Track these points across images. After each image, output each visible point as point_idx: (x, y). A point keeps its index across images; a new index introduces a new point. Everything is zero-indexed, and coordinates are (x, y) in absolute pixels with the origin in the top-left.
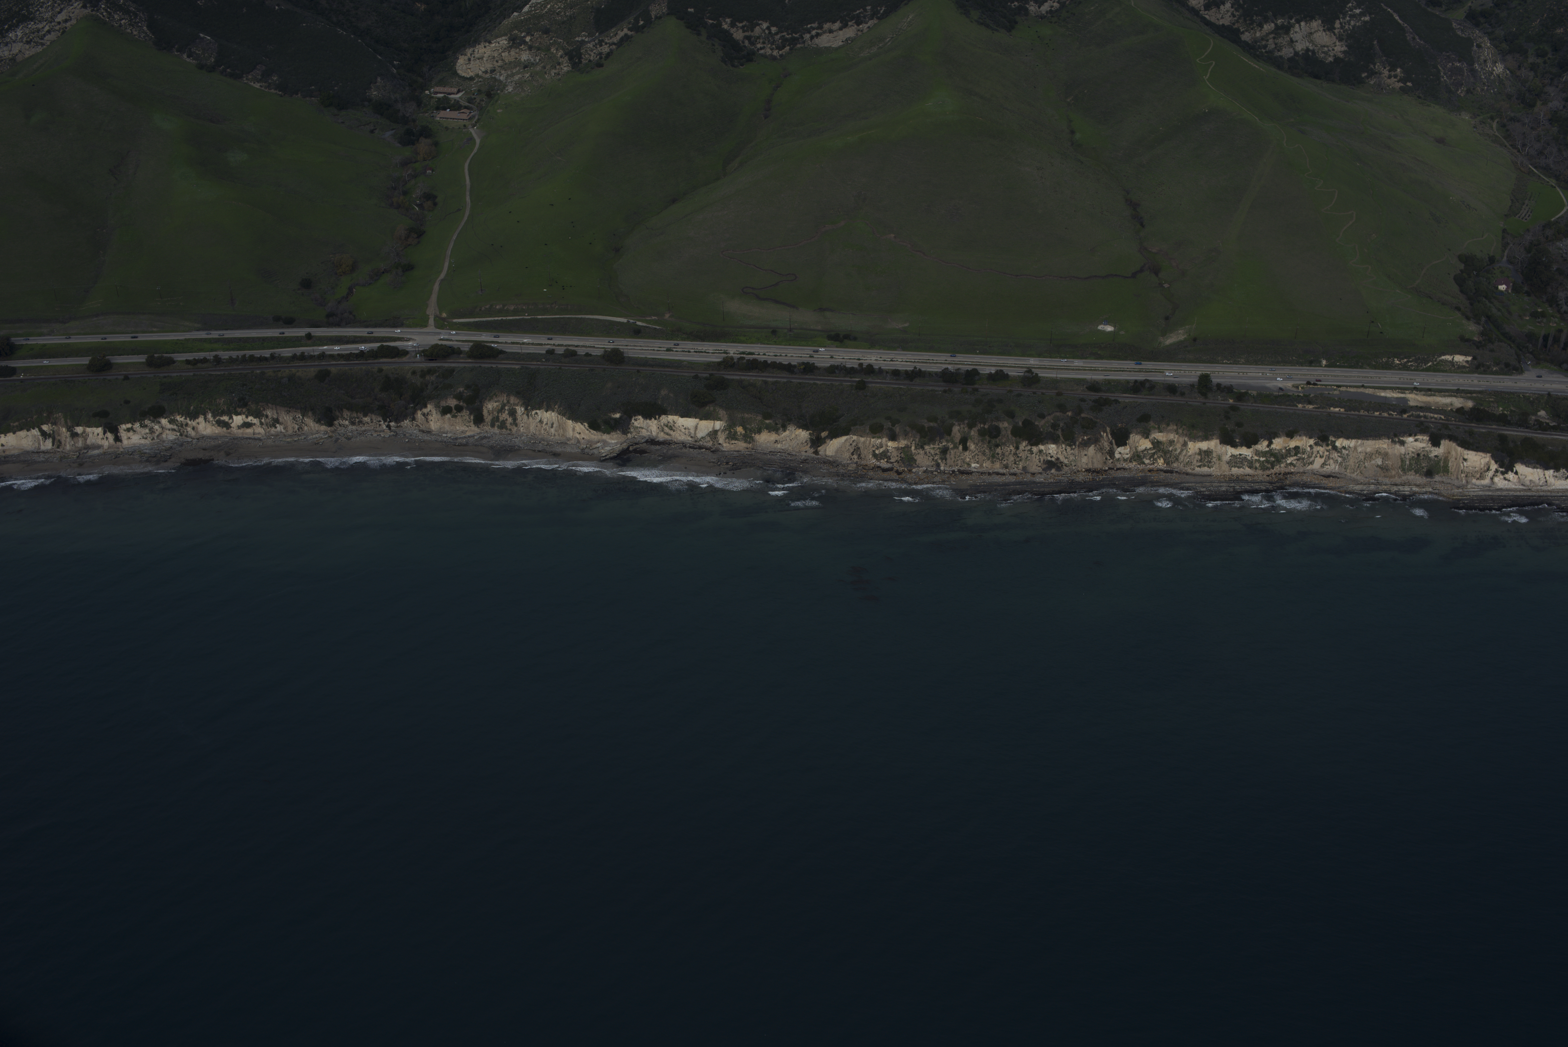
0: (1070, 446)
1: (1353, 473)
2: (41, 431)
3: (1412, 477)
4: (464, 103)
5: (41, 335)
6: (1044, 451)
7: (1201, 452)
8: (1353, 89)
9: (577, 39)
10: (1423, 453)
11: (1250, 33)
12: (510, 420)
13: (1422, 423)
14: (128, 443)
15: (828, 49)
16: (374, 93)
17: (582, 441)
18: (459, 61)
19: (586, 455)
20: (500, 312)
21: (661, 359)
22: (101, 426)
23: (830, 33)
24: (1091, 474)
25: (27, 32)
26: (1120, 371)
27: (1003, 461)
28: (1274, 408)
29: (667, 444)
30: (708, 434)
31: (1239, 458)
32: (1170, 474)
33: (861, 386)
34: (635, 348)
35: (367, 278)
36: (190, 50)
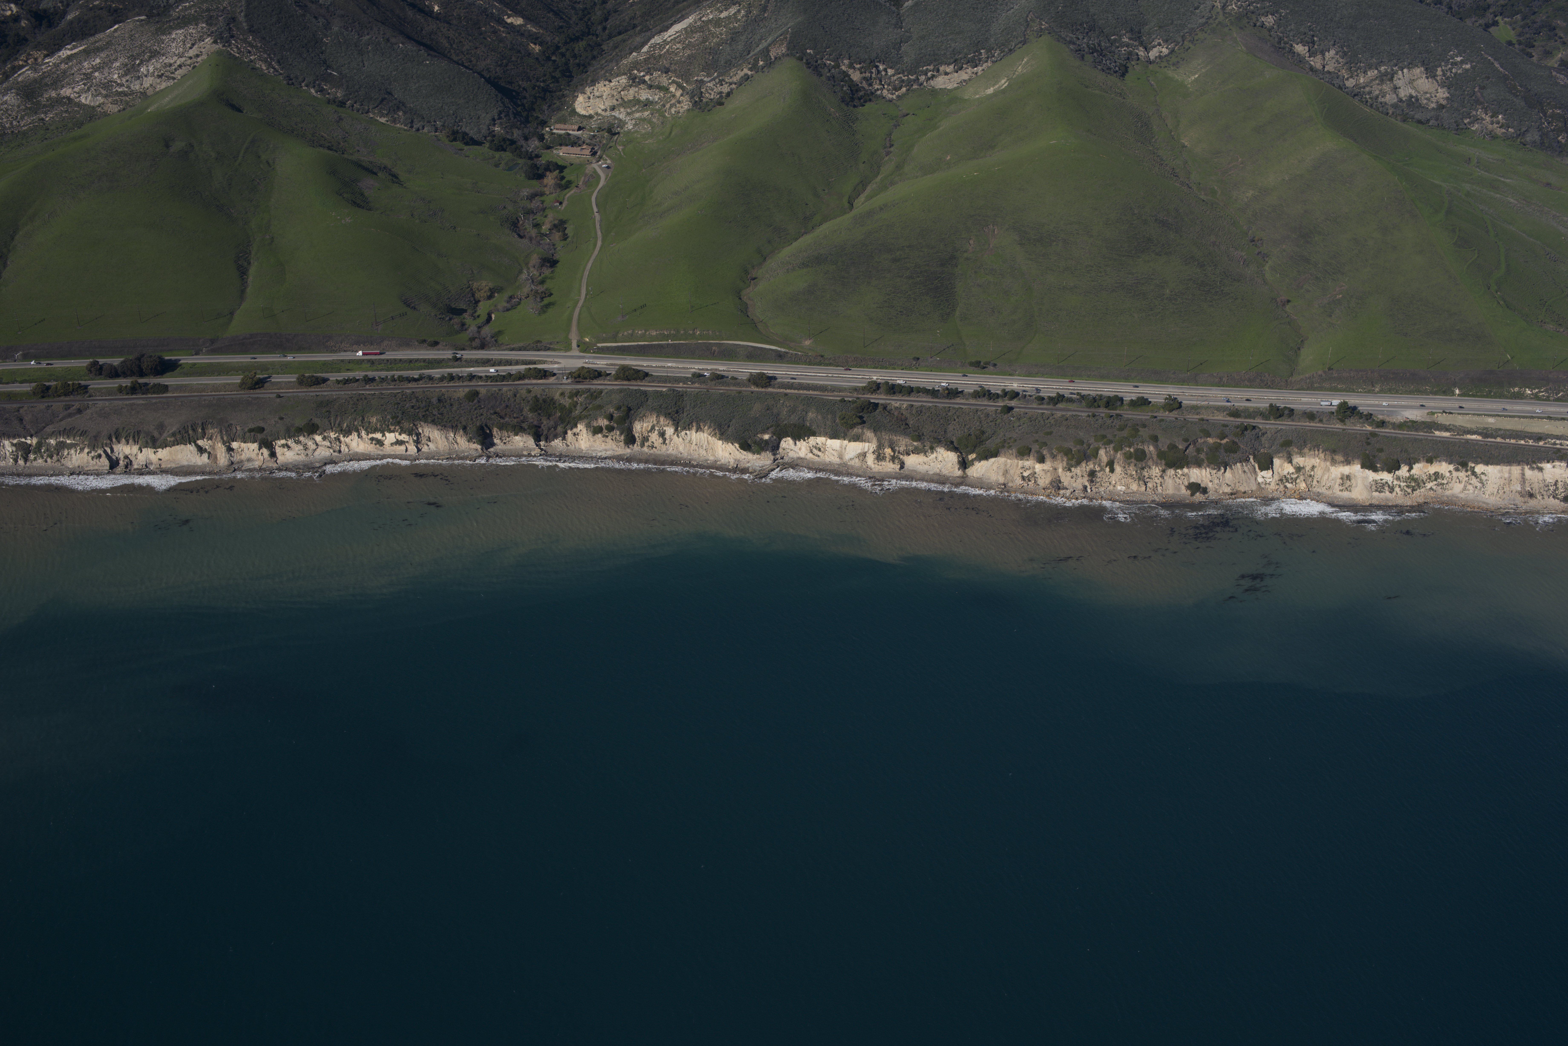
0: (1214, 469)
2: (198, 446)
4: (585, 140)
6: (1189, 475)
7: (1342, 476)
8: (1458, 135)
9: (696, 78)
10: (1561, 479)
11: (1354, 79)
12: (660, 440)
14: (283, 459)
15: (943, 91)
16: (497, 129)
17: (732, 462)
18: (578, 99)
20: (643, 338)
21: (806, 383)
22: (256, 442)
23: (945, 75)
25: (159, 67)
27: (1149, 484)
28: (1412, 434)
29: (816, 466)
30: (857, 455)
31: (1380, 483)
33: (1007, 410)
34: (782, 372)
35: (505, 304)
36: (319, 85)
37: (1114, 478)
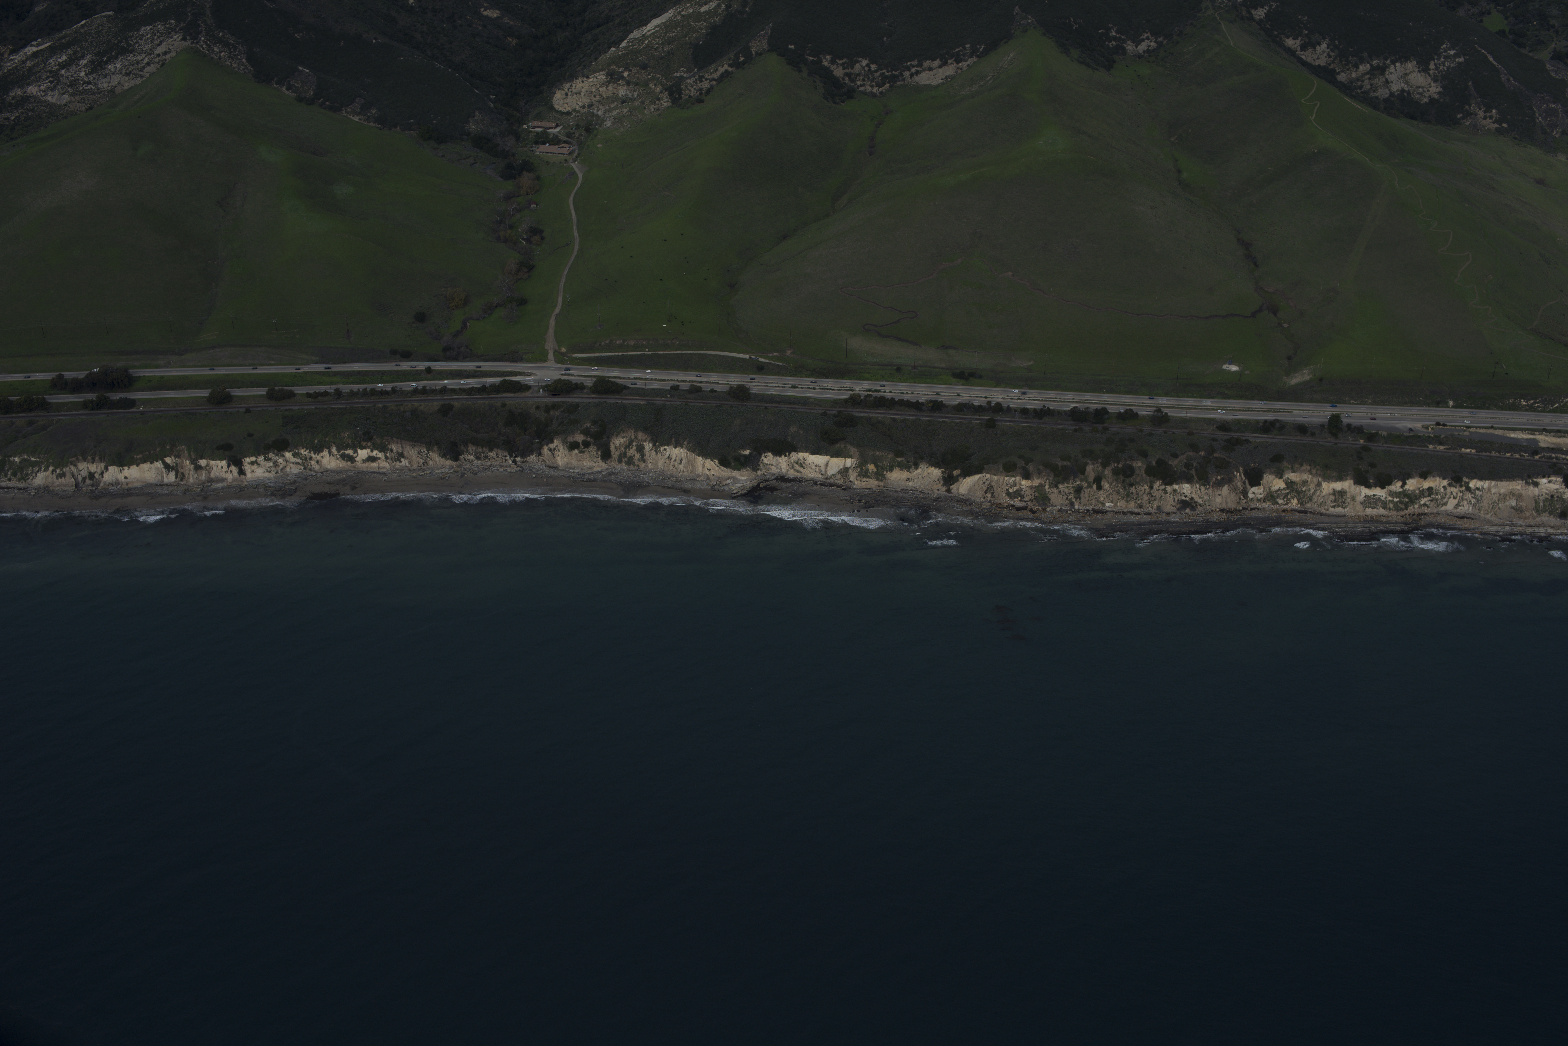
0: (1204, 485)
1: (1487, 514)
2: (165, 463)
3: (1546, 518)
4: (562, 137)
5: (158, 367)
6: (1178, 491)
7: (1334, 492)
8: (1449, 130)
9: (676, 74)
10: (1556, 495)
11: (1345, 73)
12: (638, 456)
13: (1555, 464)
14: (252, 476)
15: (928, 87)
16: (472, 127)
17: (712, 478)
18: (556, 96)
19: (716, 491)
20: (620, 348)
21: (787, 396)
22: (225, 459)
23: (929, 71)
24: (1226, 514)
25: (126, 64)
26: (1249, 410)
27: (1137, 501)
28: (1405, 448)
29: (797, 481)
30: (839, 471)
31: (1373, 498)
32: (1304, 514)
33: (991, 424)
34: (759, 384)
35: (481, 312)
36: (289, 82)
37: (1102, 494)
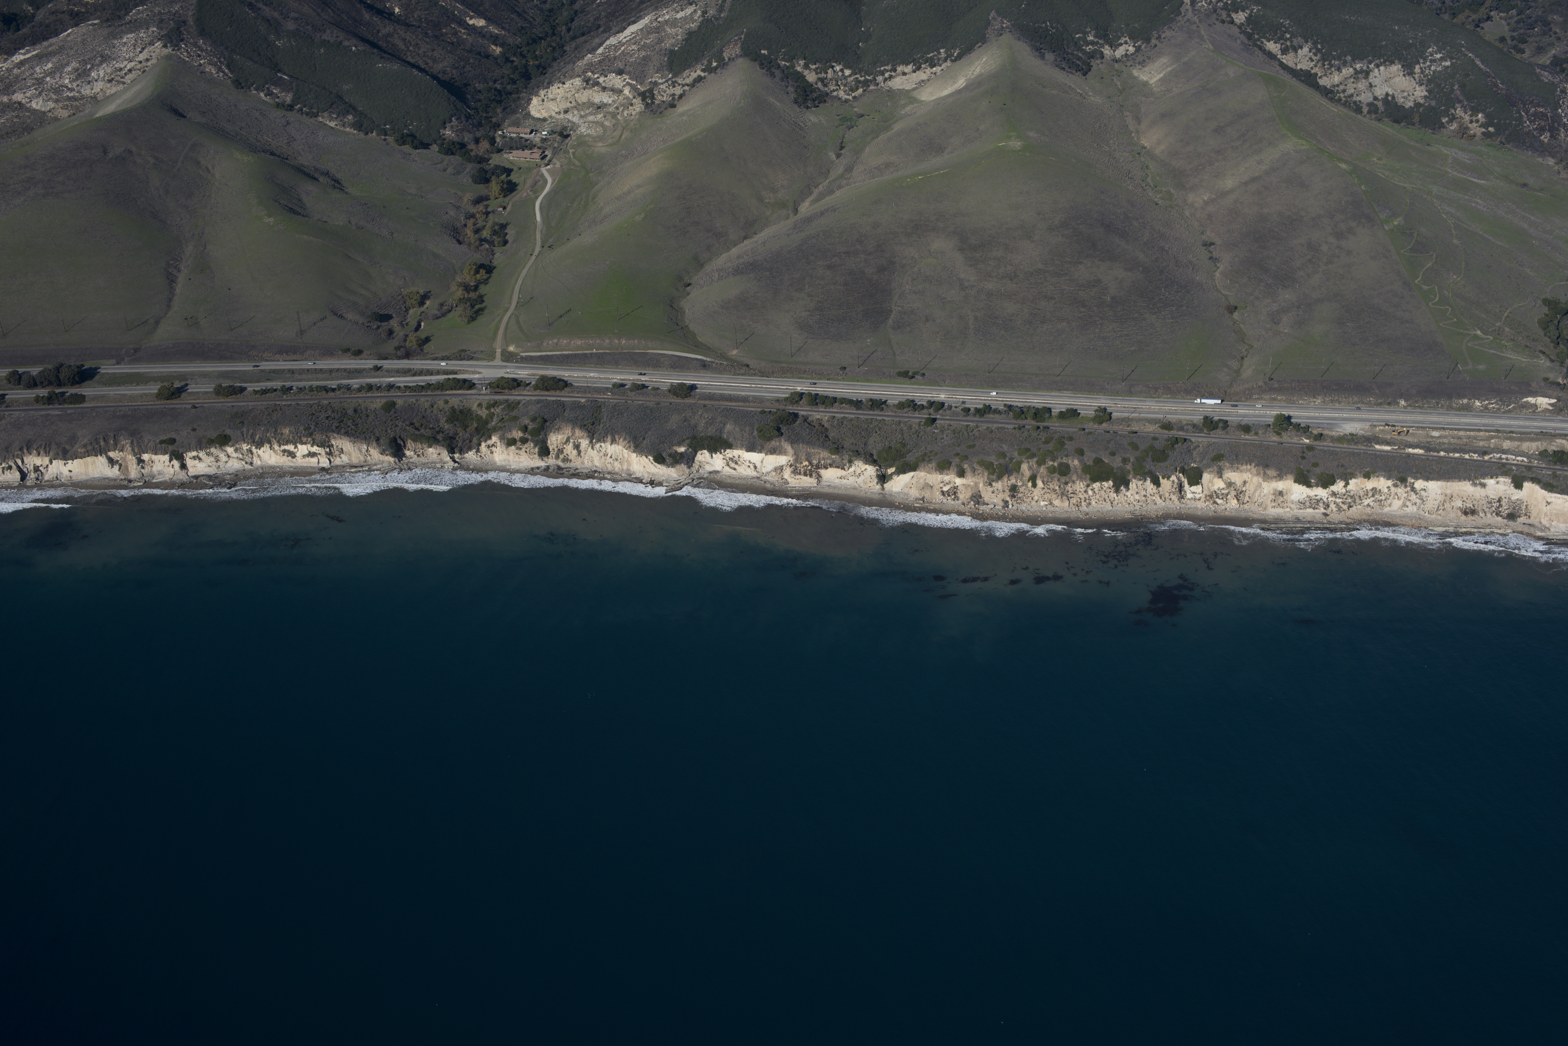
1: (1433, 515)
2: (108, 458)
3: (1494, 519)
4: (537, 143)
7: (1274, 492)
8: (1434, 134)
9: (650, 80)
10: (1504, 496)
11: (1328, 77)
12: (574, 453)
13: (1504, 465)
14: (194, 471)
15: (901, 92)
16: (448, 133)
17: (646, 475)
18: (532, 102)
20: (567, 347)
21: (727, 394)
22: (167, 454)
23: (903, 75)
25: (109, 71)
27: (1072, 499)
28: (1350, 448)
30: (774, 469)
31: (1314, 499)
33: (930, 422)
34: (702, 382)
35: (437, 312)
36: (268, 89)
37: (1037, 493)
